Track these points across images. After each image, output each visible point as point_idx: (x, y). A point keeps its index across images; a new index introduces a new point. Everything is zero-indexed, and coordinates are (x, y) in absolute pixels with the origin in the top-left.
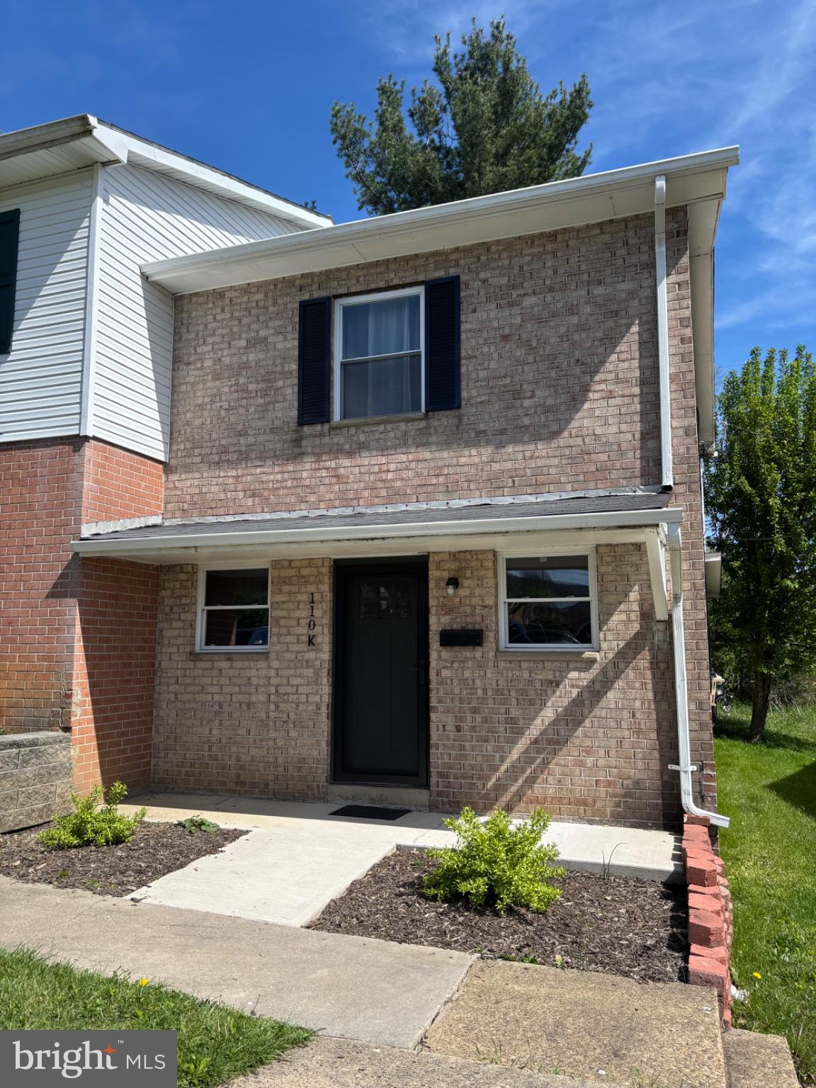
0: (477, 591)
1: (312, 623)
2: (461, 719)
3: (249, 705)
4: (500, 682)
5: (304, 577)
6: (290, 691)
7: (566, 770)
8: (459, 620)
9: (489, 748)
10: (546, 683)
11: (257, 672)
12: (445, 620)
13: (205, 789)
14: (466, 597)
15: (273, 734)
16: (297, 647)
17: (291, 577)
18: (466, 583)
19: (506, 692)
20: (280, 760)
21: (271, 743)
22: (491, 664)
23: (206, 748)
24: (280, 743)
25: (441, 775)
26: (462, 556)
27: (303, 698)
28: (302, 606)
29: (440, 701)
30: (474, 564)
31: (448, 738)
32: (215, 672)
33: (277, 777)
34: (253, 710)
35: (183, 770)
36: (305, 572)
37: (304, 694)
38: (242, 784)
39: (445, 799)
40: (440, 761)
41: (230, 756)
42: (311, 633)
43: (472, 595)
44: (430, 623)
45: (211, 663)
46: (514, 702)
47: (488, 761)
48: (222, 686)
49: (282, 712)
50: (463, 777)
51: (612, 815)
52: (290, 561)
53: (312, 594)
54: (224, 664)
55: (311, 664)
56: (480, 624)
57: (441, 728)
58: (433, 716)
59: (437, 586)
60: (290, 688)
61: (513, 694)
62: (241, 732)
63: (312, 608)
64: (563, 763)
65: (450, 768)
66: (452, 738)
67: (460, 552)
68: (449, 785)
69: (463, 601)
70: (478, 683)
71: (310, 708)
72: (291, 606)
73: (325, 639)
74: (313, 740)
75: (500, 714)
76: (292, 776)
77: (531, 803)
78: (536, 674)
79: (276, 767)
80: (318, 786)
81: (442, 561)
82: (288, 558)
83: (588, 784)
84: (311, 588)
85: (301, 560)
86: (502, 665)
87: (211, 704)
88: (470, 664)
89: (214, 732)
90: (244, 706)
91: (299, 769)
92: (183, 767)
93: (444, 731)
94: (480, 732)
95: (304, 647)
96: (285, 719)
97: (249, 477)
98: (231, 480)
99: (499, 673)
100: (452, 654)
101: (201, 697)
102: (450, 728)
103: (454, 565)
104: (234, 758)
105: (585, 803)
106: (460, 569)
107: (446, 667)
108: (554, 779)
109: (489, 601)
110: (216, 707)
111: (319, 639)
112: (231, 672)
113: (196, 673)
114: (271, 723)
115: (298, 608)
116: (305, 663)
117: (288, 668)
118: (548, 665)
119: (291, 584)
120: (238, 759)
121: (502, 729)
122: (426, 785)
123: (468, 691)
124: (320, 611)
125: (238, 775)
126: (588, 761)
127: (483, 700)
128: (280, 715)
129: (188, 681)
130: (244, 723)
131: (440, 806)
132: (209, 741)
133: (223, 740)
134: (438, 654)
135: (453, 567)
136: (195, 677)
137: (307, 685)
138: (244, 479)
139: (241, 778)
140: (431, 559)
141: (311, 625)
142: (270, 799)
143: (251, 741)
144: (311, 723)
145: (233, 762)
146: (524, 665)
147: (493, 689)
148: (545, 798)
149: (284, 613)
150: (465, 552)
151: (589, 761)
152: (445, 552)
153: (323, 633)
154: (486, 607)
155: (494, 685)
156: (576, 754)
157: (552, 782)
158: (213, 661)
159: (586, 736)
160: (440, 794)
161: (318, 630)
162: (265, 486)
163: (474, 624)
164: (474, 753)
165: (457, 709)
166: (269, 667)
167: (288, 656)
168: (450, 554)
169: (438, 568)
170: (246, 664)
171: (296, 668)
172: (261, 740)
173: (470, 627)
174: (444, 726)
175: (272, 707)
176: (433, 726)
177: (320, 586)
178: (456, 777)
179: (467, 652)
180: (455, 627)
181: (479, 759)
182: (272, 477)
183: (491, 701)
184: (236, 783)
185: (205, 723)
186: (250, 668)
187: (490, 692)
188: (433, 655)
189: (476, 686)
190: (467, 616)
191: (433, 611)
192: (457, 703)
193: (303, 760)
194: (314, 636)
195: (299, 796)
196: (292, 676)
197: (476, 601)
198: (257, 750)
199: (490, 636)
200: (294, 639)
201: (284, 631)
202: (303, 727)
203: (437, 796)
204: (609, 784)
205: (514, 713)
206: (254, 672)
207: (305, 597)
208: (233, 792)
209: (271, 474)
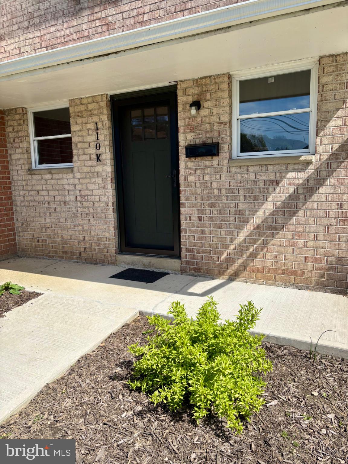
0: (215, 111)
1: (98, 145)
2: (202, 212)
3: (65, 203)
4: (231, 184)
5: (90, 111)
6: (89, 194)
7: (282, 249)
8: (201, 136)
9: (223, 232)
10: (268, 183)
11: (67, 180)
12: (190, 136)
13: (46, 256)
14: (206, 116)
15: (81, 222)
16: (90, 163)
17: (82, 112)
18: (206, 104)
19: (236, 191)
20: (87, 238)
21: (80, 228)
22: (225, 170)
23: (44, 230)
24: (86, 228)
25: (189, 250)
26: (203, 82)
27: (97, 199)
28: (91, 133)
29: (187, 199)
30: (212, 87)
31: (193, 226)
32: (43, 182)
33: (85, 249)
34: (68, 206)
35: (34, 243)
36: (91, 107)
37: (97, 195)
38: (66, 253)
39: (192, 267)
40: (188, 241)
41: (58, 236)
42: (98, 152)
43: (211, 115)
44: (179, 140)
45: (40, 176)
46: (242, 198)
47: (221, 241)
48: (48, 191)
49: (85, 208)
50: (204, 252)
51: (317, 283)
52: (81, 99)
53: (97, 123)
54: (48, 176)
55: (99, 174)
56: (216, 138)
57: (188, 218)
58: (182, 210)
59: (183, 109)
60: (88, 191)
61: (241, 192)
62: (63, 220)
63: (97, 133)
64: (279, 243)
65: (194, 246)
66: (196, 225)
67: (202, 78)
68: (194, 257)
69: (203, 119)
70: (215, 185)
71: (102, 205)
72: (84, 133)
73: (107, 156)
74: (105, 226)
75: (231, 208)
76: (95, 249)
77: (253, 272)
78: (260, 176)
79: (85, 243)
80: (111, 256)
81: (187, 87)
82: (79, 97)
83: (299, 260)
84: (96, 119)
85: (87, 98)
86: (233, 170)
87: (43, 203)
88: (209, 170)
89: (47, 220)
90: (62, 204)
91: (99, 245)
92: (33, 242)
93: (190, 220)
94: (215, 221)
95: (94, 163)
96: (87, 212)
97: (48, 35)
98: (37, 40)
99: (231, 176)
100: (196, 163)
101: (37, 198)
102: (195, 218)
103: (196, 91)
104: (60, 236)
105: (295, 274)
106: (202, 93)
107: (191, 174)
108: (271, 256)
109: (225, 118)
110: (47, 205)
111: (103, 157)
112: (53, 182)
113: (34, 182)
114: (79, 215)
115: (89, 135)
116: (96, 174)
117: (86, 178)
118: (271, 168)
119: (82, 117)
120: (63, 238)
121: (231, 219)
122: (179, 257)
123: (208, 191)
124: (103, 136)
125: (64, 248)
126: (299, 243)
127: (219, 197)
128: (84, 210)
129: (29, 188)
130: (64, 215)
131: (188, 271)
132: (45, 226)
133: (53, 226)
134: (185, 164)
135: (196, 92)
136: (33, 185)
137: (99, 189)
138: (45, 37)
139: (65, 249)
140: (179, 87)
141: (98, 147)
142: (83, 263)
143: (69, 226)
144: (103, 215)
145: (59, 239)
146: (251, 169)
147: (226, 189)
148: (264, 269)
149: (80, 139)
150: (206, 77)
151: (301, 243)
152: (190, 80)
153: (106, 153)
154: (222, 123)
155: (227, 186)
156: (290, 237)
157: (269, 257)
158: (42, 174)
159: (299, 223)
160: (188, 263)
161: (102, 150)
162: (59, 41)
163: (212, 138)
164: (212, 236)
165: (199, 205)
166: (74, 178)
167: (86, 169)
168: (193, 82)
169: (185, 94)
170: (60, 176)
171: (90, 178)
172: (75, 226)
173: (209, 141)
174: (190, 217)
175: (79, 204)
176: (182, 217)
177: (101, 117)
178: (199, 252)
179: (206, 162)
180: (198, 141)
181: (215, 240)
182: (62, 33)
183: (224, 198)
184: (63, 252)
185: (41, 215)
186: (63, 179)
187: (223, 192)
188: (182, 165)
189: (213, 187)
190: (207, 132)
191: (181, 130)
192: (199, 201)
193: (100, 239)
194: (100, 155)
195: (100, 262)
196: (89, 183)
197: (214, 119)
198: (73, 232)
199: (225, 147)
200: (87, 157)
201: (81, 152)
202: (98, 218)
203: (185, 265)
204: (316, 260)
205: (242, 206)
206: (65, 182)
207: (92, 126)
208: (62, 257)
209: (62, 30)
